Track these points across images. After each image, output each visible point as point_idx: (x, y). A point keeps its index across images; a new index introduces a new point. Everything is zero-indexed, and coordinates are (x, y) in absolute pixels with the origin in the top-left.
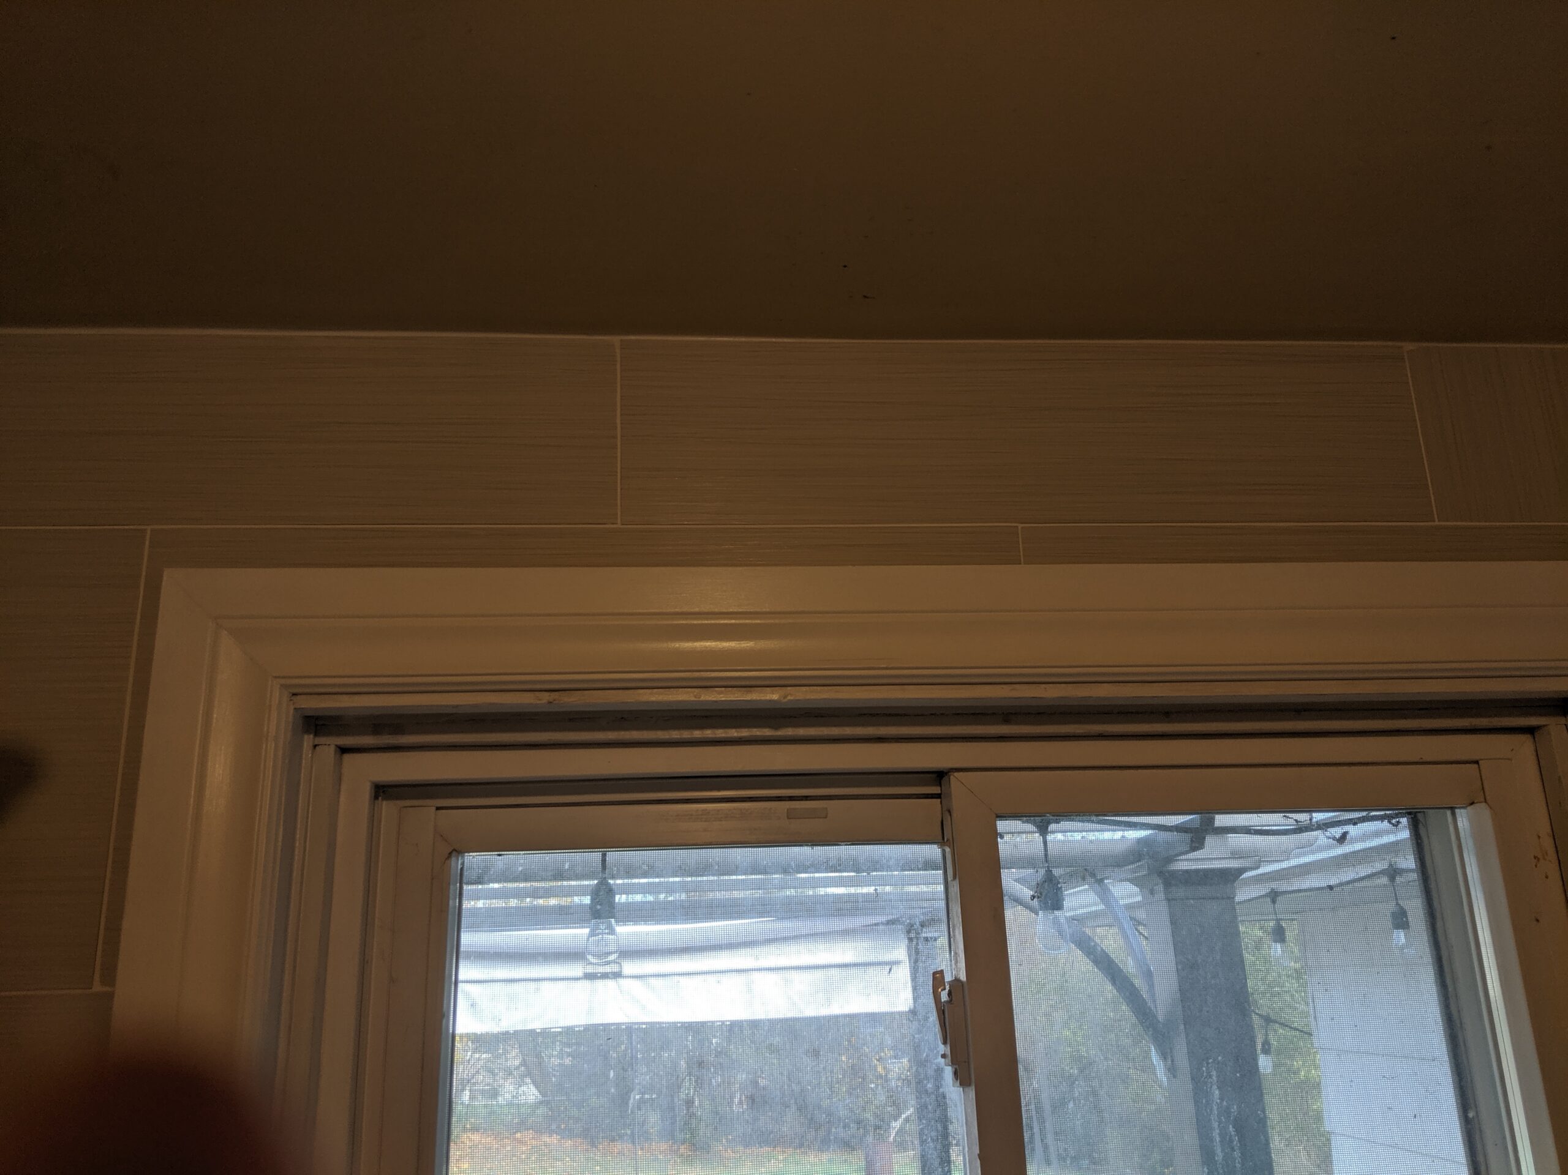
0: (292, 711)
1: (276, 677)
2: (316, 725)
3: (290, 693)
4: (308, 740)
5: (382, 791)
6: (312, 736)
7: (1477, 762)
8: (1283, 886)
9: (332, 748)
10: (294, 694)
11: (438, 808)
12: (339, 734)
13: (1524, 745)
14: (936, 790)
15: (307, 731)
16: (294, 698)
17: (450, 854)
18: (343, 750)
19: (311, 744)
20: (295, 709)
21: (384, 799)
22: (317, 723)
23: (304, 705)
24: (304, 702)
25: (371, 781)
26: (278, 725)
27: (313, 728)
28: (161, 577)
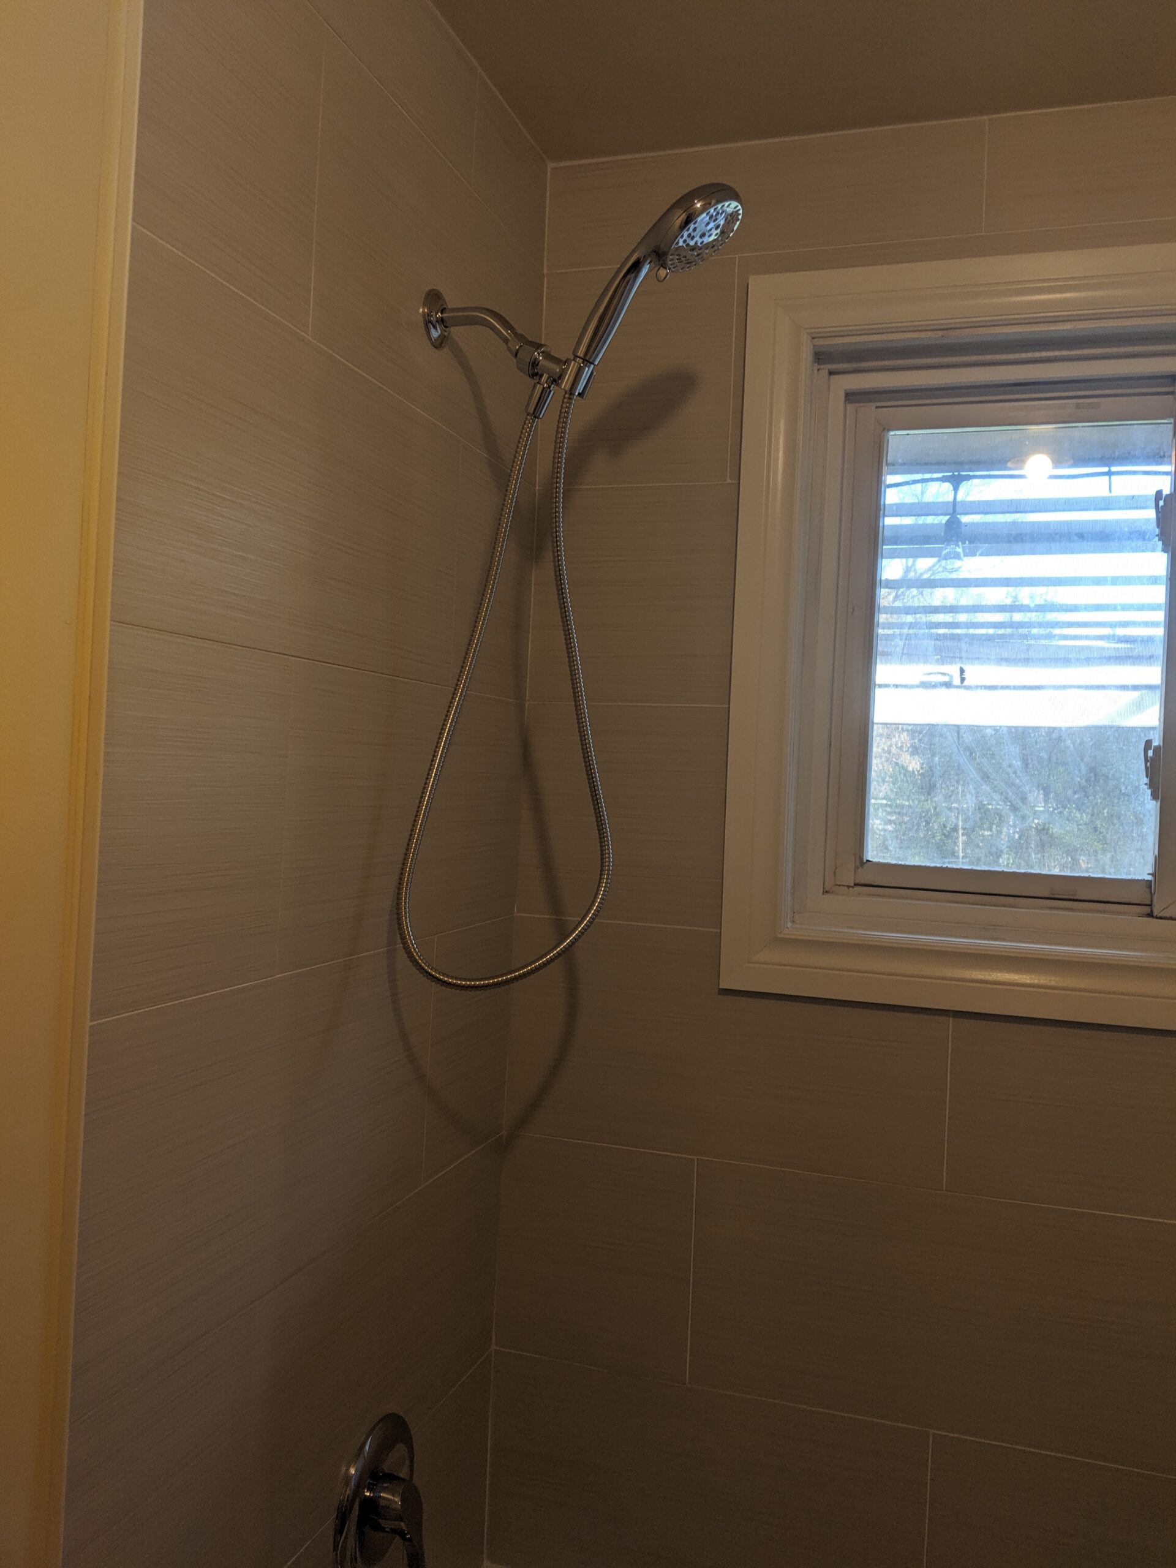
0: (812, 347)
1: (805, 329)
2: (819, 359)
4: (816, 366)
5: (851, 397)
6: (816, 364)
9: (827, 371)
10: (813, 338)
11: (877, 407)
12: (829, 363)
15: (815, 363)
16: (813, 340)
17: (884, 429)
18: (831, 373)
19: (817, 370)
20: (814, 346)
21: (848, 403)
22: (820, 357)
23: (817, 343)
24: (817, 342)
25: (845, 390)
26: (807, 354)
27: (817, 360)
28: (748, 281)
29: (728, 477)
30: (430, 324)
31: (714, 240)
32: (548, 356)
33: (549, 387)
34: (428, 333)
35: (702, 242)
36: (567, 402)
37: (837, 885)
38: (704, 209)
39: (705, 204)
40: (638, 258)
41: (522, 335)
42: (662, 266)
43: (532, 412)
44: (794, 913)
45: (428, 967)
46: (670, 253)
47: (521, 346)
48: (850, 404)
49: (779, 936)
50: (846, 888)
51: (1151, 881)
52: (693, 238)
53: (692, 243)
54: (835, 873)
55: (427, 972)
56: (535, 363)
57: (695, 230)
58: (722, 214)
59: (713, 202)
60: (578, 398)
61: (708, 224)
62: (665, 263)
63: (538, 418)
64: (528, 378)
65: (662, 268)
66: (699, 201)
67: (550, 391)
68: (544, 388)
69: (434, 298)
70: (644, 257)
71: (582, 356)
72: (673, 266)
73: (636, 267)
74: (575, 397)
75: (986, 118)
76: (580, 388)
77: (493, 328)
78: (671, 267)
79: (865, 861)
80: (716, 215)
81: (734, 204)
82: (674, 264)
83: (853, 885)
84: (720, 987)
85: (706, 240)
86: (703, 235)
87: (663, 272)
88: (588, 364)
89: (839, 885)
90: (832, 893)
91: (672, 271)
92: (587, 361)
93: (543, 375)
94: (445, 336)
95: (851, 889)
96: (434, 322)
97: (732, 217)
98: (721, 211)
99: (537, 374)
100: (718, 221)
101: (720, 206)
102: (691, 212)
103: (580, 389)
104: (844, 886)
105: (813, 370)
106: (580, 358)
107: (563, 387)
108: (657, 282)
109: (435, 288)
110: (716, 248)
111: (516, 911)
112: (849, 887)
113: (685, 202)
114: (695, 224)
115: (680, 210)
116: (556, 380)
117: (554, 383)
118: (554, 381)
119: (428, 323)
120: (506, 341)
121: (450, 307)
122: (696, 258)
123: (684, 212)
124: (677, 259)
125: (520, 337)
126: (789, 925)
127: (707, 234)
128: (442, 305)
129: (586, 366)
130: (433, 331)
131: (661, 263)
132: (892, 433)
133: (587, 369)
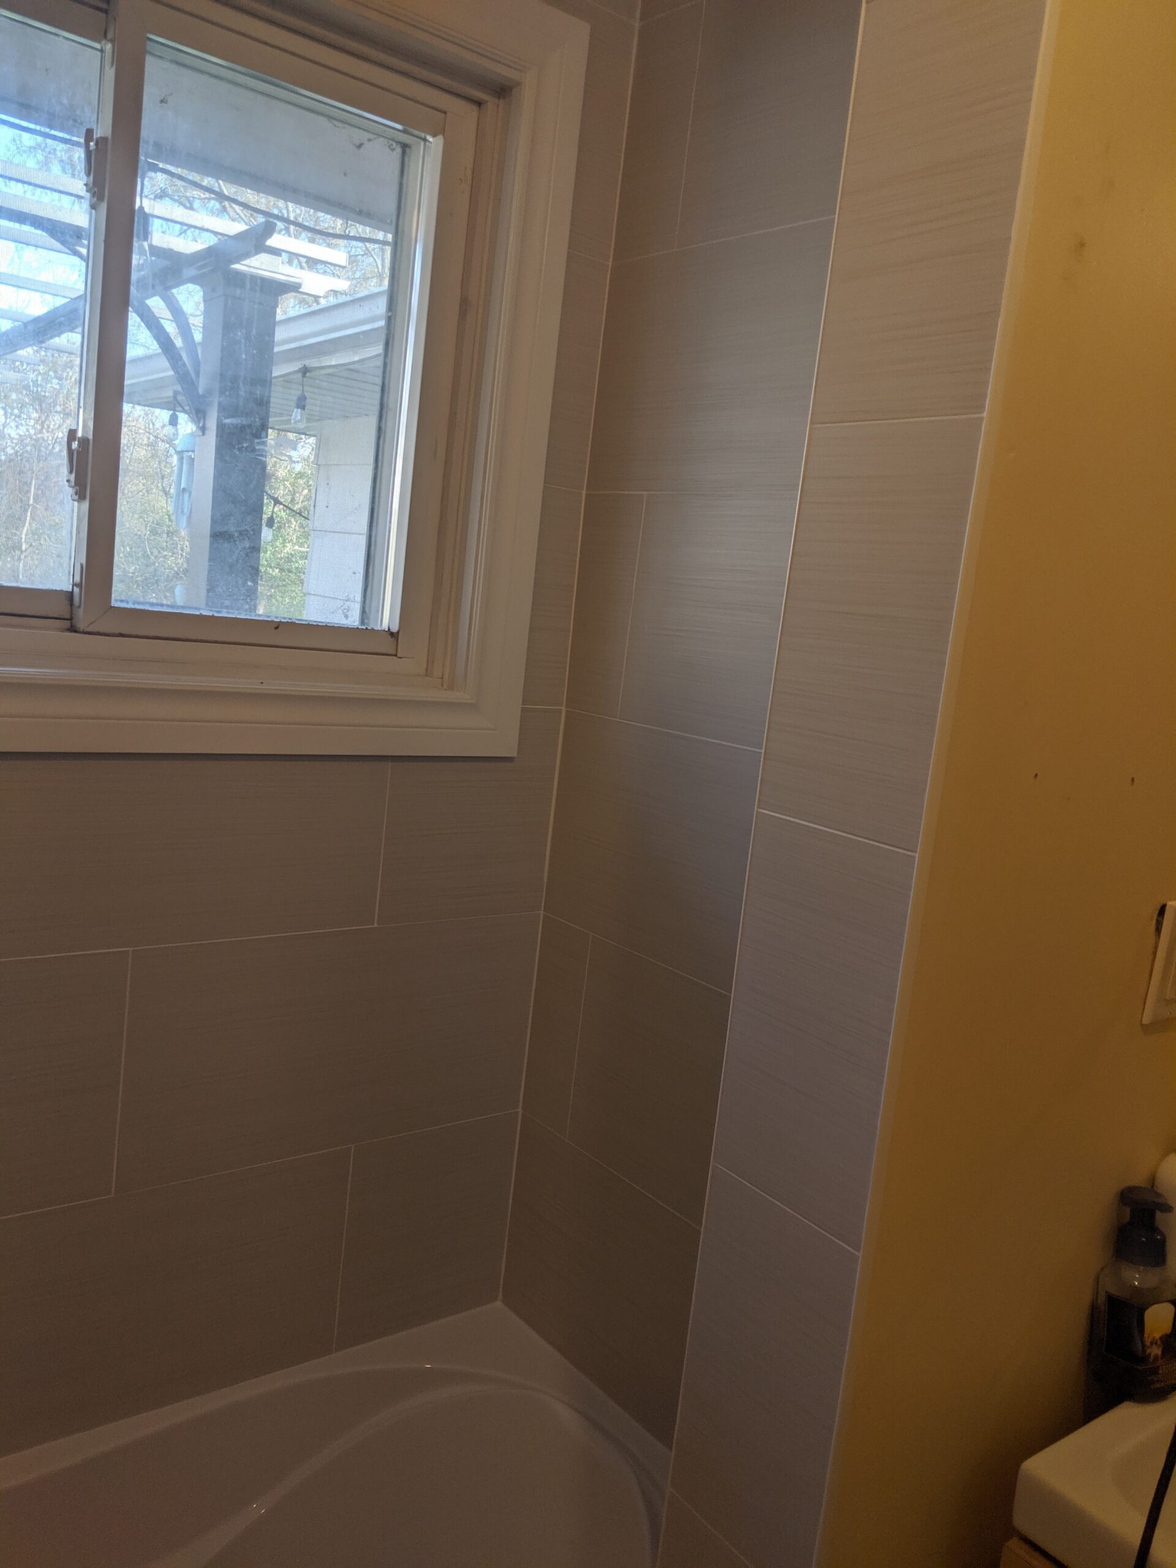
7: (445, 113)
8: (312, 363)
13: (472, 111)
14: (104, 6)
51: (72, 593)
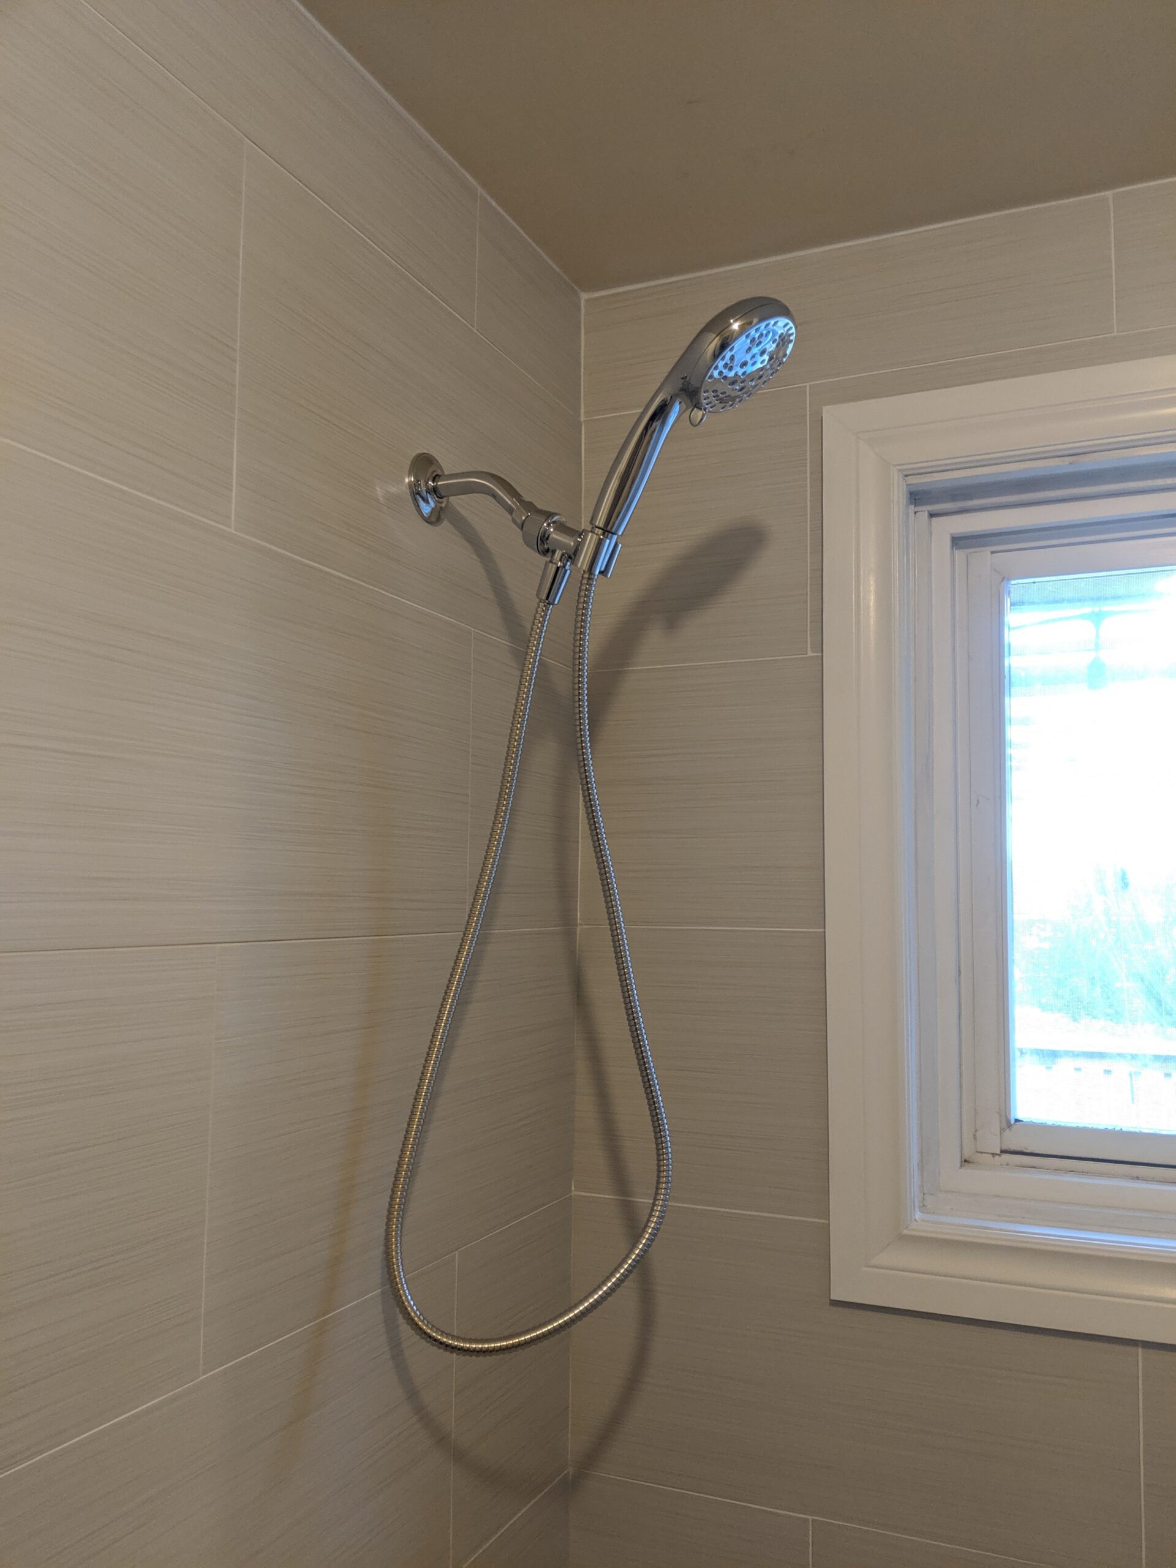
0: (905, 487)
1: (895, 466)
2: (915, 499)
3: (904, 475)
4: (912, 508)
5: (958, 541)
6: (913, 506)
9: (926, 514)
10: (907, 476)
11: (992, 553)
12: (930, 504)
15: (911, 504)
16: (906, 478)
17: (1004, 578)
18: (932, 515)
19: (914, 512)
20: (907, 485)
21: (957, 549)
22: (916, 497)
23: (912, 482)
24: (912, 480)
25: (951, 534)
26: (899, 495)
27: (914, 501)
28: (821, 413)
29: (809, 648)
30: (418, 496)
31: (761, 369)
32: (562, 528)
33: (564, 567)
34: (418, 507)
35: (744, 374)
36: (587, 584)
37: (977, 1152)
38: (743, 329)
39: (743, 324)
40: (663, 400)
41: (530, 503)
42: (695, 406)
43: (544, 597)
44: (924, 1194)
45: (427, 1326)
46: (703, 390)
47: (527, 517)
48: (960, 550)
49: (905, 1232)
50: (990, 1156)
52: (731, 369)
53: (732, 374)
54: (975, 1136)
55: (425, 1333)
56: (544, 536)
57: (732, 358)
58: (767, 335)
59: (755, 320)
60: (601, 576)
61: (749, 349)
62: (699, 403)
63: (553, 604)
64: (538, 555)
65: (695, 409)
66: (736, 321)
67: (566, 571)
68: (558, 568)
69: (424, 464)
70: (671, 397)
71: (601, 525)
72: (709, 405)
73: (661, 412)
74: (596, 577)
75: (1109, 194)
76: (600, 565)
77: (494, 496)
78: (707, 406)
79: (1013, 1122)
80: (759, 337)
81: (782, 321)
82: (710, 403)
83: (999, 1152)
84: (832, 1298)
85: (749, 369)
86: (744, 364)
87: (698, 414)
88: (610, 535)
89: (981, 1153)
90: (973, 1162)
91: (709, 412)
92: (607, 531)
93: (556, 551)
94: (441, 508)
95: (997, 1157)
96: (424, 494)
97: (783, 340)
98: (765, 332)
99: (548, 550)
100: (762, 345)
101: (763, 325)
102: (727, 334)
103: (601, 567)
104: (988, 1153)
105: (907, 514)
106: (599, 528)
107: (579, 565)
108: (692, 427)
109: (426, 451)
110: (764, 379)
111: (573, 1188)
112: (994, 1155)
113: (718, 323)
114: (731, 350)
115: (713, 334)
116: (572, 556)
117: (570, 560)
118: (570, 557)
119: (416, 494)
120: (510, 511)
121: (446, 473)
122: (740, 393)
123: (717, 336)
124: (714, 397)
125: (529, 506)
126: (918, 1215)
127: (750, 362)
128: (434, 471)
129: (607, 537)
130: (422, 504)
131: (694, 404)
132: (1013, 582)
133: (608, 541)
